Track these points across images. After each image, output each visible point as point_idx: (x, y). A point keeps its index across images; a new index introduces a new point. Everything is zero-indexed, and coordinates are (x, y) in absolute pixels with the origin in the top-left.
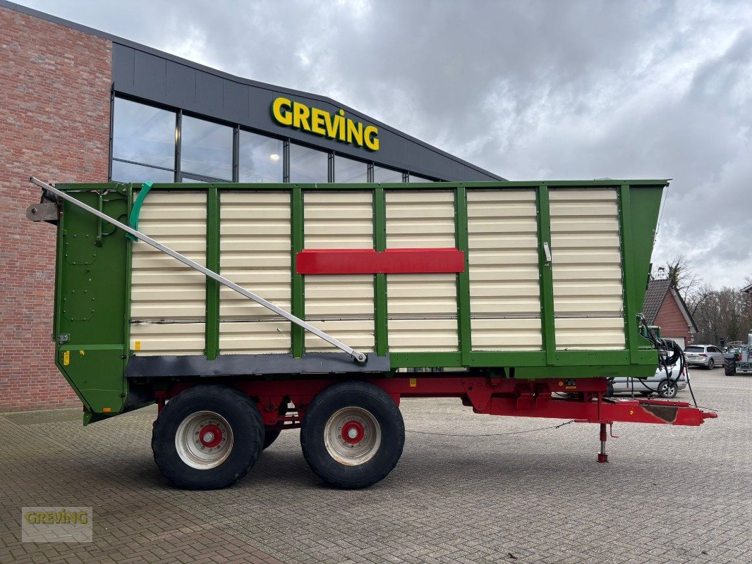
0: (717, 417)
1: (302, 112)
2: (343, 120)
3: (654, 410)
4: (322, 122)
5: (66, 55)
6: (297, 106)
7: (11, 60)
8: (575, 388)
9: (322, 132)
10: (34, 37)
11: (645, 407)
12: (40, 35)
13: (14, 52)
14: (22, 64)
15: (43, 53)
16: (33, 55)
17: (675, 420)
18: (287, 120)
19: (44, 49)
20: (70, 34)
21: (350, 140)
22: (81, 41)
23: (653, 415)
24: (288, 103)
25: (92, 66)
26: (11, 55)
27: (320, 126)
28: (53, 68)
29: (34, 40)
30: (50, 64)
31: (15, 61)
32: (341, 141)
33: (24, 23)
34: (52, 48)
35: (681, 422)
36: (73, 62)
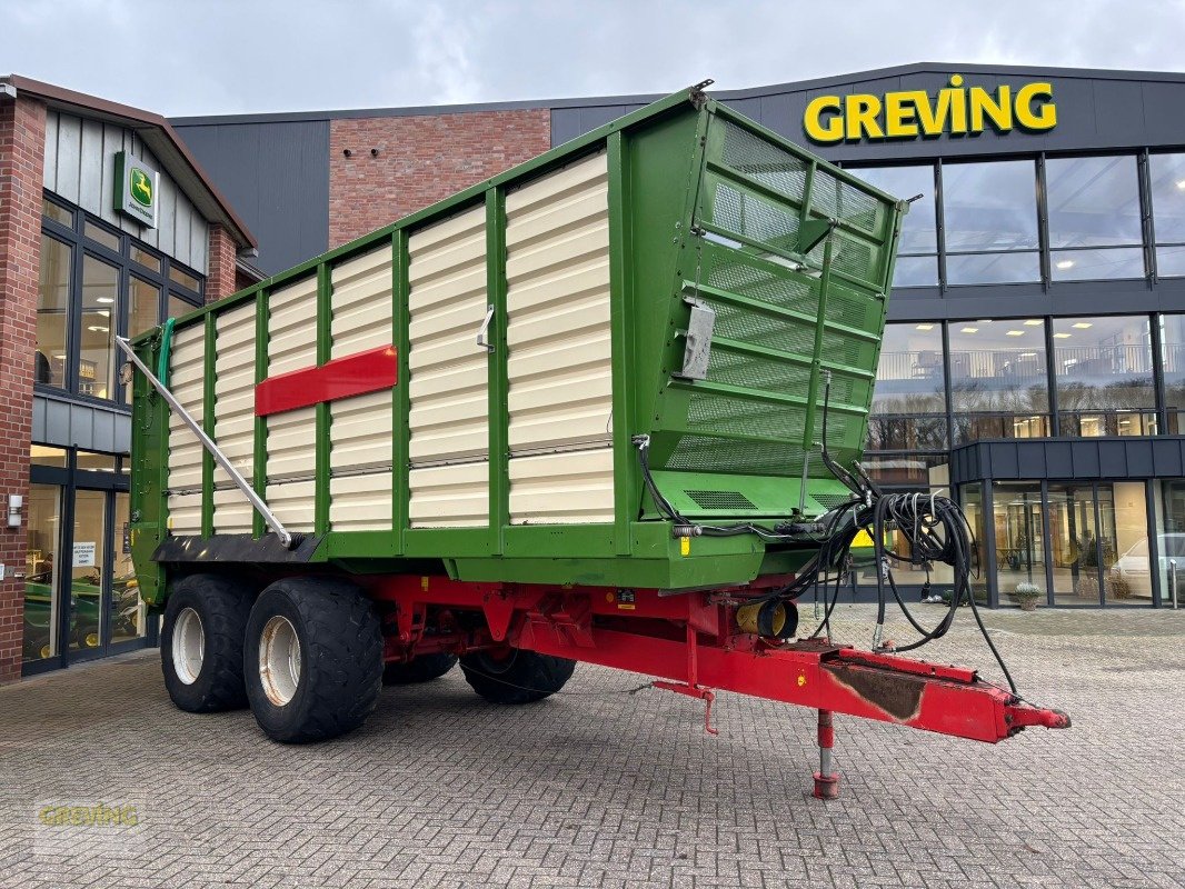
0: (1068, 725)
1: (864, 107)
2: (958, 95)
3: (858, 682)
4: (909, 112)
5: (495, 148)
6: (853, 102)
7: (436, 176)
8: (633, 607)
9: (912, 130)
10: (457, 139)
11: (832, 670)
12: (465, 134)
13: (438, 165)
14: (447, 178)
15: (468, 155)
16: (457, 162)
17: (916, 715)
18: (835, 133)
19: (470, 150)
20: (498, 120)
21: (978, 125)
22: (510, 123)
23: (855, 693)
24: (834, 101)
25: (526, 151)
26: (435, 171)
27: (905, 121)
28: (481, 170)
29: (458, 143)
30: (477, 167)
31: (439, 176)
32: (960, 135)
33: (446, 126)
34: (478, 145)
35: (932, 722)
36: (503, 155)
